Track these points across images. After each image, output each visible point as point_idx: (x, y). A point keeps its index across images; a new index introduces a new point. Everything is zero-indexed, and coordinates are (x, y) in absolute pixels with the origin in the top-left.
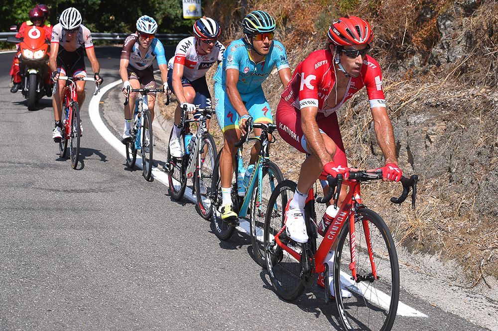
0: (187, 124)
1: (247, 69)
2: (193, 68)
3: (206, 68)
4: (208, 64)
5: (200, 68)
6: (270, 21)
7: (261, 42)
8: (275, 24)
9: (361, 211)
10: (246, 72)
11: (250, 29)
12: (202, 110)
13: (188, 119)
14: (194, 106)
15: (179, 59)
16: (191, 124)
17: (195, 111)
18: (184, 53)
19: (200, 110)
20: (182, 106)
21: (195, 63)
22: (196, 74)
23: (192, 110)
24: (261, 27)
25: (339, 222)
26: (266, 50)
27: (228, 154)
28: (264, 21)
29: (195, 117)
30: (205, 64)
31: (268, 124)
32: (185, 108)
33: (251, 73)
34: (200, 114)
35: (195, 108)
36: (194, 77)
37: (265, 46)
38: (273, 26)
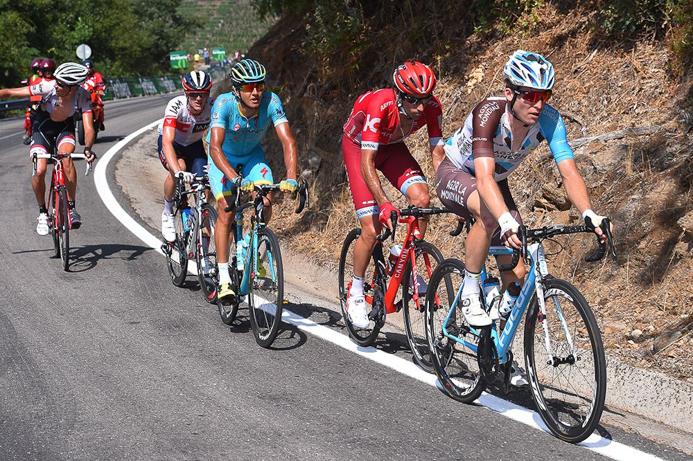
0: (185, 197)
1: (237, 125)
2: (186, 131)
3: (201, 130)
4: (203, 125)
5: (195, 131)
6: (258, 70)
7: (248, 93)
8: (265, 74)
9: (420, 246)
10: (236, 130)
11: (236, 80)
12: (200, 179)
13: (185, 190)
14: (190, 174)
15: (169, 122)
16: (188, 195)
17: (192, 181)
18: (175, 114)
19: (197, 179)
20: (177, 176)
21: (188, 126)
22: (189, 139)
23: (189, 180)
24: (248, 77)
25: (403, 259)
26: (255, 103)
27: (223, 225)
28: (251, 71)
29: (193, 188)
30: (199, 125)
31: (261, 186)
32: (181, 177)
33: (243, 131)
34: (198, 184)
35: (192, 178)
36: (187, 141)
37: (253, 97)
38: (261, 75)
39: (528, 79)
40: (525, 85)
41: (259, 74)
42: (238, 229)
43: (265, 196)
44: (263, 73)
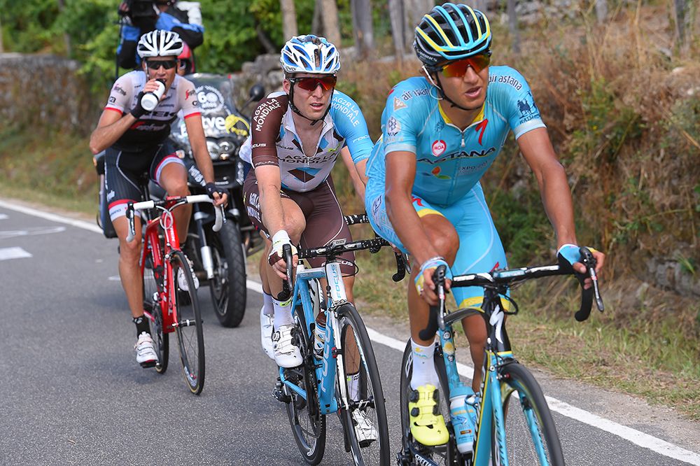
7: (459, 81)
24: (451, 47)
28: (457, 31)
38: (481, 38)
39: (299, 63)
40: (298, 69)
41: (475, 36)
42: (447, 362)
43: (504, 293)
44: (484, 31)
